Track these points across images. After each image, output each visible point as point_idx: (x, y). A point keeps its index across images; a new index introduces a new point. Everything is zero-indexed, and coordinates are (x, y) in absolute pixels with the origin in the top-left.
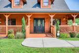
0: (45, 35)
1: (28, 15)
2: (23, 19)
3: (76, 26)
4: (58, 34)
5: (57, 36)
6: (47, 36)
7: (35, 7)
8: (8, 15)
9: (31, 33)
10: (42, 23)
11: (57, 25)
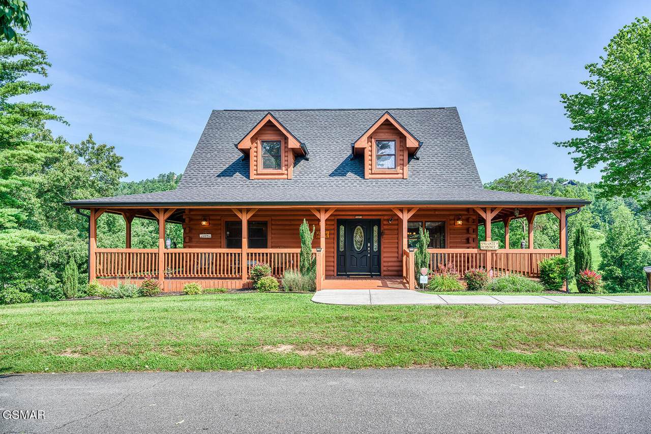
0: (379, 282)
1: (319, 210)
2: (305, 227)
3: (493, 252)
4: (424, 280)
5: (420, 286)
6: (385, 286)
7: (340, 171)
8: (248, 210)
9: (328, 277)
10: (368, 238)
11: (421, 247)
